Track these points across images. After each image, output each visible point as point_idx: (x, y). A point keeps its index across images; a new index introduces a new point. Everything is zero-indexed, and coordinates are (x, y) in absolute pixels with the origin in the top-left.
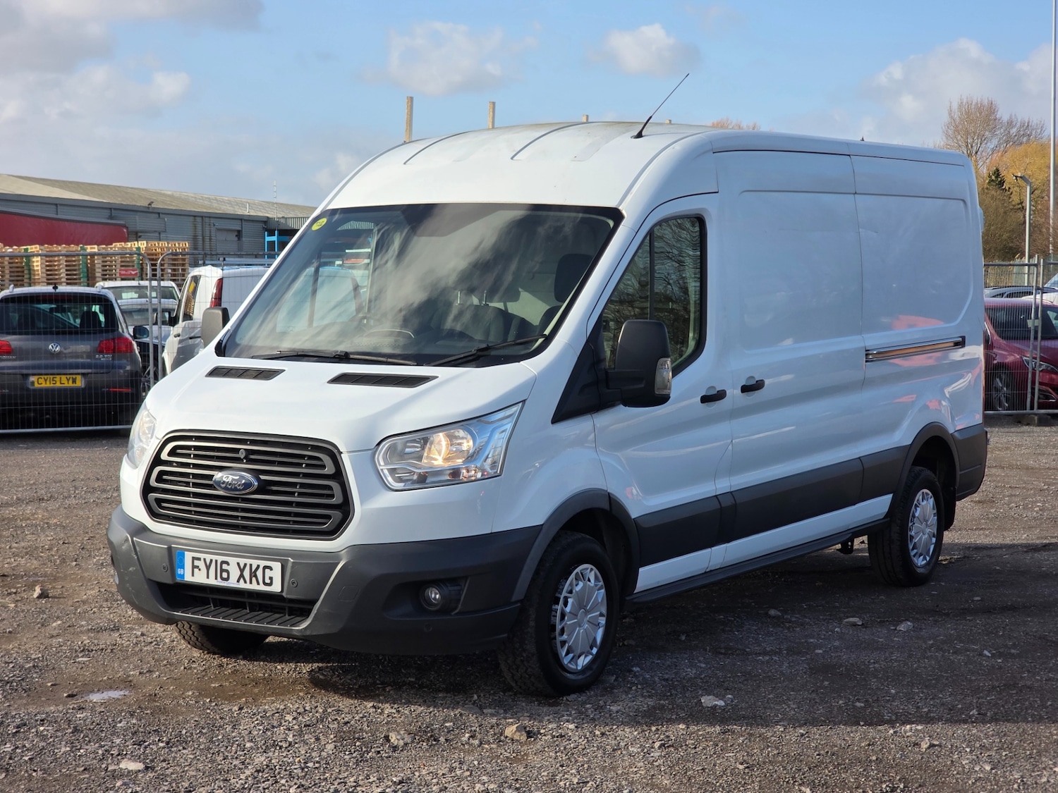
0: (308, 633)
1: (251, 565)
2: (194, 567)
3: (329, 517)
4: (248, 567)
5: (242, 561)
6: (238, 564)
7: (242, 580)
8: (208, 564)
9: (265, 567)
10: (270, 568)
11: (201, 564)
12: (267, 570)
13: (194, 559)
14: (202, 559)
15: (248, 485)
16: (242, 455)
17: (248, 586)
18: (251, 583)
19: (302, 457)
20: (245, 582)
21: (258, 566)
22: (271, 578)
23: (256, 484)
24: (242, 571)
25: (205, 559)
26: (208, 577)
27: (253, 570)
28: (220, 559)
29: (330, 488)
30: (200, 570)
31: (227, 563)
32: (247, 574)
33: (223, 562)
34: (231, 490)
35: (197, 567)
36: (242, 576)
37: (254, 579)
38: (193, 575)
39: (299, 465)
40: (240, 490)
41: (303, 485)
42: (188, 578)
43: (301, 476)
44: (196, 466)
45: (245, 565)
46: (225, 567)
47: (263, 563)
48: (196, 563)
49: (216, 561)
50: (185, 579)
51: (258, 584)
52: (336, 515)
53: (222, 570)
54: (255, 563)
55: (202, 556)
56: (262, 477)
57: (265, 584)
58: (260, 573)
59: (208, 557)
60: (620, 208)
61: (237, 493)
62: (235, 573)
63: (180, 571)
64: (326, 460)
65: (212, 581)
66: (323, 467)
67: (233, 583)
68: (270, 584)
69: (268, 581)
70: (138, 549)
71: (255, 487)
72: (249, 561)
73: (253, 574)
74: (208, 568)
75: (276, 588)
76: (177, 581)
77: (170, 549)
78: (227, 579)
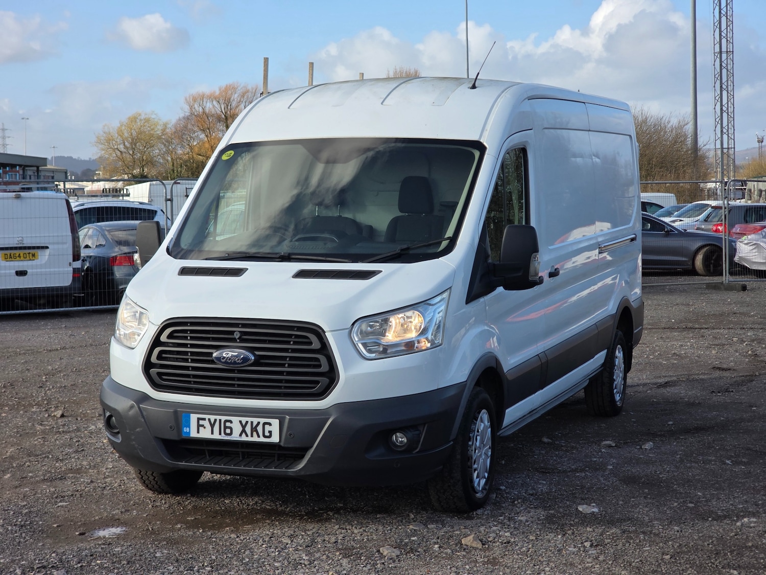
0: (302, 473)
1: (252, 423)
2: (199, 426)
3: (317, 382)
4: (249, 424)
5: (244, 420)
6: (241, 422)
7: (244, 435)
8: (212, 423)
9: (265, 424)
10: (270, 424)
11: (206, 423)
12: (267, 427)
13: (199, 419)
14: (207, 420)
15: (245, 359)
16: (237, 335)
17: (249, 439)
18: (252, 436)
19: (290, 336)
20: (247, 436)
21: (259, 423)
22: (270, 432)
23: (253, 358)
24: (244, 427)
25: (209, 420)
26: (212, 433)
27: (254, 426)
28: (224, 418)
29: (317, 360)
30: (205, 428)
31: (231, 422)
32: (248, 429)
33: (226, 421)
34: (231, 363)
35: (202, 426)
36: (244, 431)
37: (255, 433)
38: (198, 432)
39: (288, 343)
40: (239, 364)
41: (291, 358)
42: (194, 434)
43: (290, 351)
44: (193, 346)
45: (247, 422)
46: (228, 424)
47: (262, 420)
48: (201, 422)
49: (220, 420)
50: (191, 436)
51: (259, 436)
52: (324, 380)
53: (225, 428)
54: (255, 421)
55: (207, 417)
56: (257, 353)
57: (264, 436)
58: (260, 429)
59: (213, 418)
60: (481, 141)
61: (237, 366)
62: (237, 429)
63: (186, 430)
64: (313, 338)
65: (216, 436)
66: (311, 343)
67: (235, 437)
68: (270, 437)
69: (267, 434)
70: (145, 413)
71: (252, 361)
72: (250, 419)
73: (254, 429)
74: (212, 426)
75: (275, 439)
76: (183, 437)
77: (176, 412)
78: (231, 434)
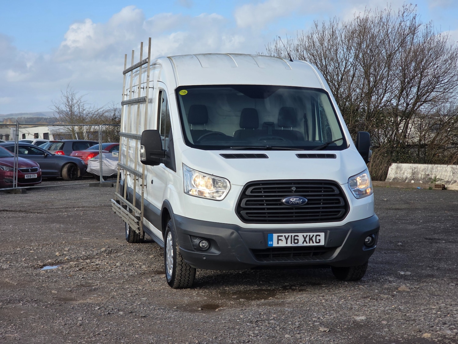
0: (335, 261)
1: (310, 235)
2: (278, 240)
3: (339, 212)
5: (305, 234)
6: (303, 236)
7: (305, 242)
9: (316, 236)
11: (283, 238)
12: (318, 237)
13: (278, 236)
14: (283, 236)
15: (303, 202)
16: (294, 189)
17: (308, 245)
18: (309, 243)
19: (321, 188)
20: (307, 243)
21: (313, 235)
23: (307, 201)
24: (305, 238)
25: (285, 236)
26: (287, 243)
27: (311, 237)
28: (293, 234)
29: (338, 199)
30: (282, 241)
31: (297, 236)
32: (307, 239)
33: (295, 236)
34: (295, 204)
36: (305, 240)
37: (311, 241)
38: (278, 243)
39: (321, 191)
40: (300, 204)
41: (324, 200)
42: (275, 245)
43: (322, 196)
44: (266, 196)
45: (307, 236)
47: (315, 234)
48: (280, 238)
49: (291, 236)
50: (273, 246)
51: (313, 243)
52: (342, 210)
53: (295, 239)
55: (283, 234)
56: (308, 198)
57: (316, 242)
58: (314, 239)
59: (287, 235)
61: (298, 205)
62: (301, 240)
63: (270, 243)
64: (334, 188)
65: (289, 245)
66: (334, 191)
67: (300, 244)
68: (319, 242)
69: (318, 241)
70: (242, 236)
72: (308, 234)
73: (311, 239)
74: (287, 239)
75: (322, 243)
76: (268, 247)
77: (263, 234)
78: (297, 243)
